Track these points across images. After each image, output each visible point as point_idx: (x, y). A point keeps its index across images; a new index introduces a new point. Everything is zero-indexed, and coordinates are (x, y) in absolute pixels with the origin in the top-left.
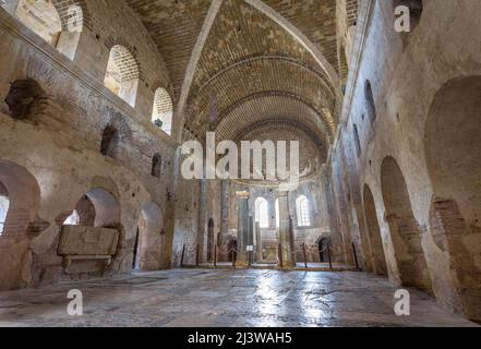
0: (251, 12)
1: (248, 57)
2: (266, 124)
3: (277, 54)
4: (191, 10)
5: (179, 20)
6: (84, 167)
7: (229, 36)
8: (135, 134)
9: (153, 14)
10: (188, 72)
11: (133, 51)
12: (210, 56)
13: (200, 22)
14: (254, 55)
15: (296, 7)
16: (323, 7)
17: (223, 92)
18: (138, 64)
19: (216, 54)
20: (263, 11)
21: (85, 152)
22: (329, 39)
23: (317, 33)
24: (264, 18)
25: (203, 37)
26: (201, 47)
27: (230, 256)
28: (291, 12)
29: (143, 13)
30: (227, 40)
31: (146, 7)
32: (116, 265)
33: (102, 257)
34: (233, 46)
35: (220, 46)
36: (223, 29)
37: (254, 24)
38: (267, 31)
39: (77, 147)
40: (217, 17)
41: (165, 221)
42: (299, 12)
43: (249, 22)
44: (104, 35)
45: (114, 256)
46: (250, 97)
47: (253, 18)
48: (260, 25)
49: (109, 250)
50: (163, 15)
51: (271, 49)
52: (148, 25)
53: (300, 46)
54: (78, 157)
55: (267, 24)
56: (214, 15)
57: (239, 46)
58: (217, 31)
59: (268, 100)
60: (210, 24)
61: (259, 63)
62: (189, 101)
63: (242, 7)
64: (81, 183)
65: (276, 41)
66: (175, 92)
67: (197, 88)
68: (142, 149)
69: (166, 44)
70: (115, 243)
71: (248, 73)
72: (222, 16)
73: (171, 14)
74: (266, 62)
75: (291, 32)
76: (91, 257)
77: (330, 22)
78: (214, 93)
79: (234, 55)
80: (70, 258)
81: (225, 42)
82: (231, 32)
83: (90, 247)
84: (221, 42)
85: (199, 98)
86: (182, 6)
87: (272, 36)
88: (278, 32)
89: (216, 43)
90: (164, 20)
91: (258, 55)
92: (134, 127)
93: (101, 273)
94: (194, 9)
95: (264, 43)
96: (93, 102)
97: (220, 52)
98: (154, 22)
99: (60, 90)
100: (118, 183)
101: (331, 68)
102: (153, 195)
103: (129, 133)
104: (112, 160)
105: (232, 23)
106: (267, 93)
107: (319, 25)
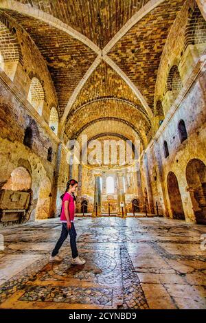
0: (113, 73)
1: (105, 97)
2: (106, 135)
3: (121, 98)
4: (79, 65)
5: (71, 70)
6: (15, 152)
7: (97, 84)
8: (41, 134)
9: (55, 63)
10: (70, 100)
11: (42, 82)
12: (84, 94)
13: (83, 72)
14: (108, 97)
15: (137, 75)
16: (151, 78)
17: (87, 115)
18: (44, 91)
19: (88, 93)
20: (120, 74)
21: (16, 142)
22: (151, 95)
23: (145, 91)
24: (119, 78)
25: (83, 82)
26: (81, 87)
27: (82, 210)
28: (134, 77)
29: (49, 61)
30: (96, 86)
31: (53, 58)
32: (28, 216)
33: (21, 211)
34: (98, 90)
35: (91, 89)
36: (95, 79)
37: (113, 80)
38: (119, 85)
39: (11, 139)
40: (94, 72)
41: (52, 188)
42: (138, 78)
43: (110, 78)
44: (29, 70)
45: (27, 211)
46: (100, 119)
47: (113, 77)
48: (116, 81)
49: (25, 206)
50: (61, 65)
51: (118, 95)
52: (51, 69)
53: (136, 96)
54: (12, 145)
55: (120, 81)
56: (92, 71)
57: (101, 90)
58: (91, 80)
59: (110, 122)
60: (89, 75)
61: (110, 101)
62: (68, 118)
63: (108, 69)
64: (13, 162)
65: (122, 91)
66: (61, 111)
67: (74, 110)
68: (44, 143)
69: (60, 82)
70: (28, 202)
71: (103, 106)
72: (96, 72)
73: (67, 65)
74: (114, 102)
75: (132, 88)
76: (15, 211)
77: (152, 86)
78: (82, 115)
79: (98, 95)
80: (4, 211)
81: (94, 87)
82: (99, 82)
83: (14, 204)
84: (92, 86)
85: (74, 116)
86: (75, 62)
87: (120, 88)
88: (124, 87)
89: (90, 86)
90: (62, 67)
91: (110, 97)
92: (40, 130)
93: (20, 221)
94: (82, 65)
95: (116, 91)
96: (21, 111)
97: (90, 92)
98: (55, 67)
99: (4, 100)
100: (31, 164)
101: (151, 110)
102: (48, 172)
103: (38, 133)
104: (29, 149)
105: (100, 77)
106: (110, 118)
107: (147, 86)
